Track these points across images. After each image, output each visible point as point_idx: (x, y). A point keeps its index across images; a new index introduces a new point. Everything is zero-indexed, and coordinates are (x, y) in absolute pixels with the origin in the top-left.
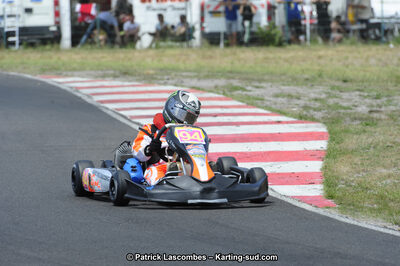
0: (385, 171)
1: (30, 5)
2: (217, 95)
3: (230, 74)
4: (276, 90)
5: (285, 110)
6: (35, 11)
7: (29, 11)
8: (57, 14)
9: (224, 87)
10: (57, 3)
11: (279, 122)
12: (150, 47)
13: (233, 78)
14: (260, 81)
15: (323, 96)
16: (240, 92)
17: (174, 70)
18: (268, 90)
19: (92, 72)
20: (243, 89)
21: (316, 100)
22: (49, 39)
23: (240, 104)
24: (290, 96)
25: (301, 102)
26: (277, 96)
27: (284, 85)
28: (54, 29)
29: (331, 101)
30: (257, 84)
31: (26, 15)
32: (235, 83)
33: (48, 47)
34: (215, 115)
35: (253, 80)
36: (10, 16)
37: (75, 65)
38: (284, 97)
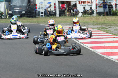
2: (98, 30)
3: (102, 24)
4: (115, 28)
5: (117, 34)
8: (55, 7)
9: (100, 28)
10: (55, 4)
11: (114, 38)
12: (81, 16)
13: (103, 25)
14: (110, 26)
16: (104, 29)
17: (86, 23)
18: (112, 29)
19: (63, 24)
20: (106, 28)
22: (53, 14)
23: (104, 32)
26: (115, 30)
27: (117, 27)
30: (110, 27)
32: (103, 26)
33: (52, 17)
34: (96, 36)
35: (109, 25)
36: (41, 8)
37: (59, 22)
38: (117, 30)
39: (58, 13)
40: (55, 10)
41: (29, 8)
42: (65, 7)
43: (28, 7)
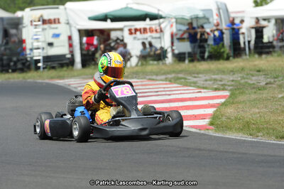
0: (257, 111)
1: (51, 40)
2: (164, 82)
4: (207, 77)
6: (55, 45)
7: (51, 44)
8: (71, 46)
9: (171, 78)
10: (70, 38)
11: (199, 92)
13: (180, 73)
14: (198, 73)
15: (239, 79)
16: (182, 80)
18: (201, 80)
20: (185, 79)
21: (233, 81)
22: (65, 63)
24: (215, 80)
25: (222, 83)
26: (206, 80)
27: (214, 75)
28: (69, 56)
29: (243, 81)
30: (196, 75)
31: (49, 47)
32: (180, 76)
33: (65, 69)
34: (157, 92)
35: (194, 73)
36: (37, 49)
38: (210, 80)
39: (78, 59)
40: (72, 53)
41: (5, 49)
42: (95, 42)
43: (3, 48)
